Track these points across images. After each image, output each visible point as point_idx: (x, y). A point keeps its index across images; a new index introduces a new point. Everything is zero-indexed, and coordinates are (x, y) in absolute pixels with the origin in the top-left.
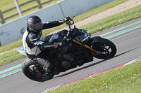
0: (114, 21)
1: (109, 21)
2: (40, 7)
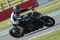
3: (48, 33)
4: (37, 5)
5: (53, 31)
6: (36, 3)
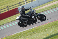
0: (55, 6)
1: (53, 6)
2: (32, 1)
3: (26, 30)
4: (18, 12)
5: (28, 29)
6: (17, 11)
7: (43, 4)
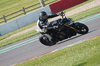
7: (25, 26)
